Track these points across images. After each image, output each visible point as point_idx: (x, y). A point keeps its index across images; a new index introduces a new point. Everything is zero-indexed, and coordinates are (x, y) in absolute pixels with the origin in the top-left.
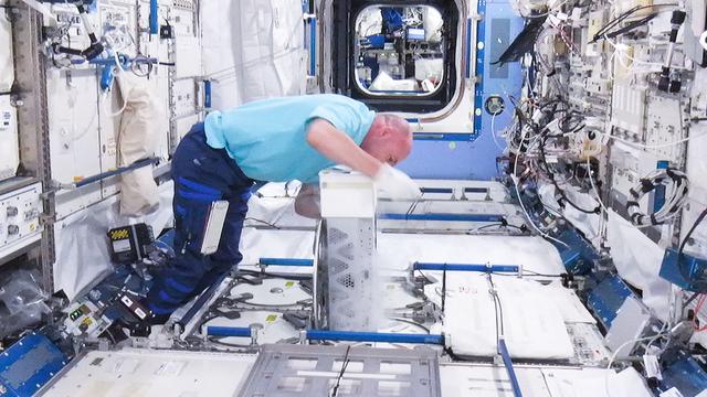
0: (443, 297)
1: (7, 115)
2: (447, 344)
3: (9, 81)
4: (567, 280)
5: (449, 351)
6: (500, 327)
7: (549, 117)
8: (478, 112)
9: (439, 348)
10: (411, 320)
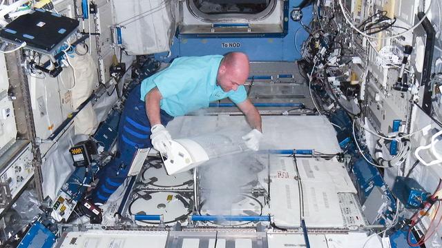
0: (269, 183)
1: (8, 110)
2: (272, 221)
3: (7, 88)
4: (341, 157)
5: (274, 226)
6: (302, 213)
7: (330, 50)
8: (286, 19)
9: (268, 223)
10: (251, 195)
